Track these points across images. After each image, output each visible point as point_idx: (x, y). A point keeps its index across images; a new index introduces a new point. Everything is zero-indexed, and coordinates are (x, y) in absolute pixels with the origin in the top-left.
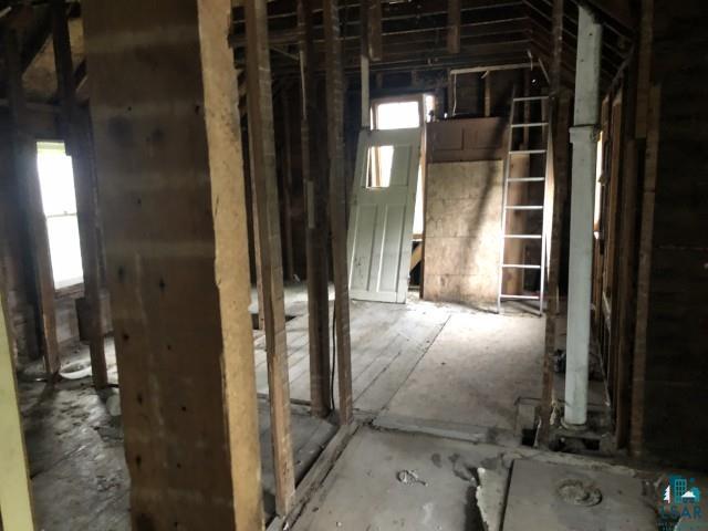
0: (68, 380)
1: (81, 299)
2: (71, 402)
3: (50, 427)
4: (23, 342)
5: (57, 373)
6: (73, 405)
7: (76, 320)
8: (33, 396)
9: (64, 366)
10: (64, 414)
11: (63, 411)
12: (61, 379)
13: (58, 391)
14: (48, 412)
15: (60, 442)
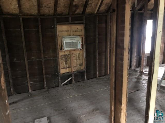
0: (144, 73)
1: (149, 56)
2: (145, 78)
3: (141, 82)
4: (136, 63)
5: (142, 71)
6: (146, 79)
7: (146, 61)
8: (137, 75)
9: (144, 70)
10: (144, 80)
11: (144, 79)
12: (143, 73)
13: (142, 75)
14: (141, 79)
15: (143, 85)
